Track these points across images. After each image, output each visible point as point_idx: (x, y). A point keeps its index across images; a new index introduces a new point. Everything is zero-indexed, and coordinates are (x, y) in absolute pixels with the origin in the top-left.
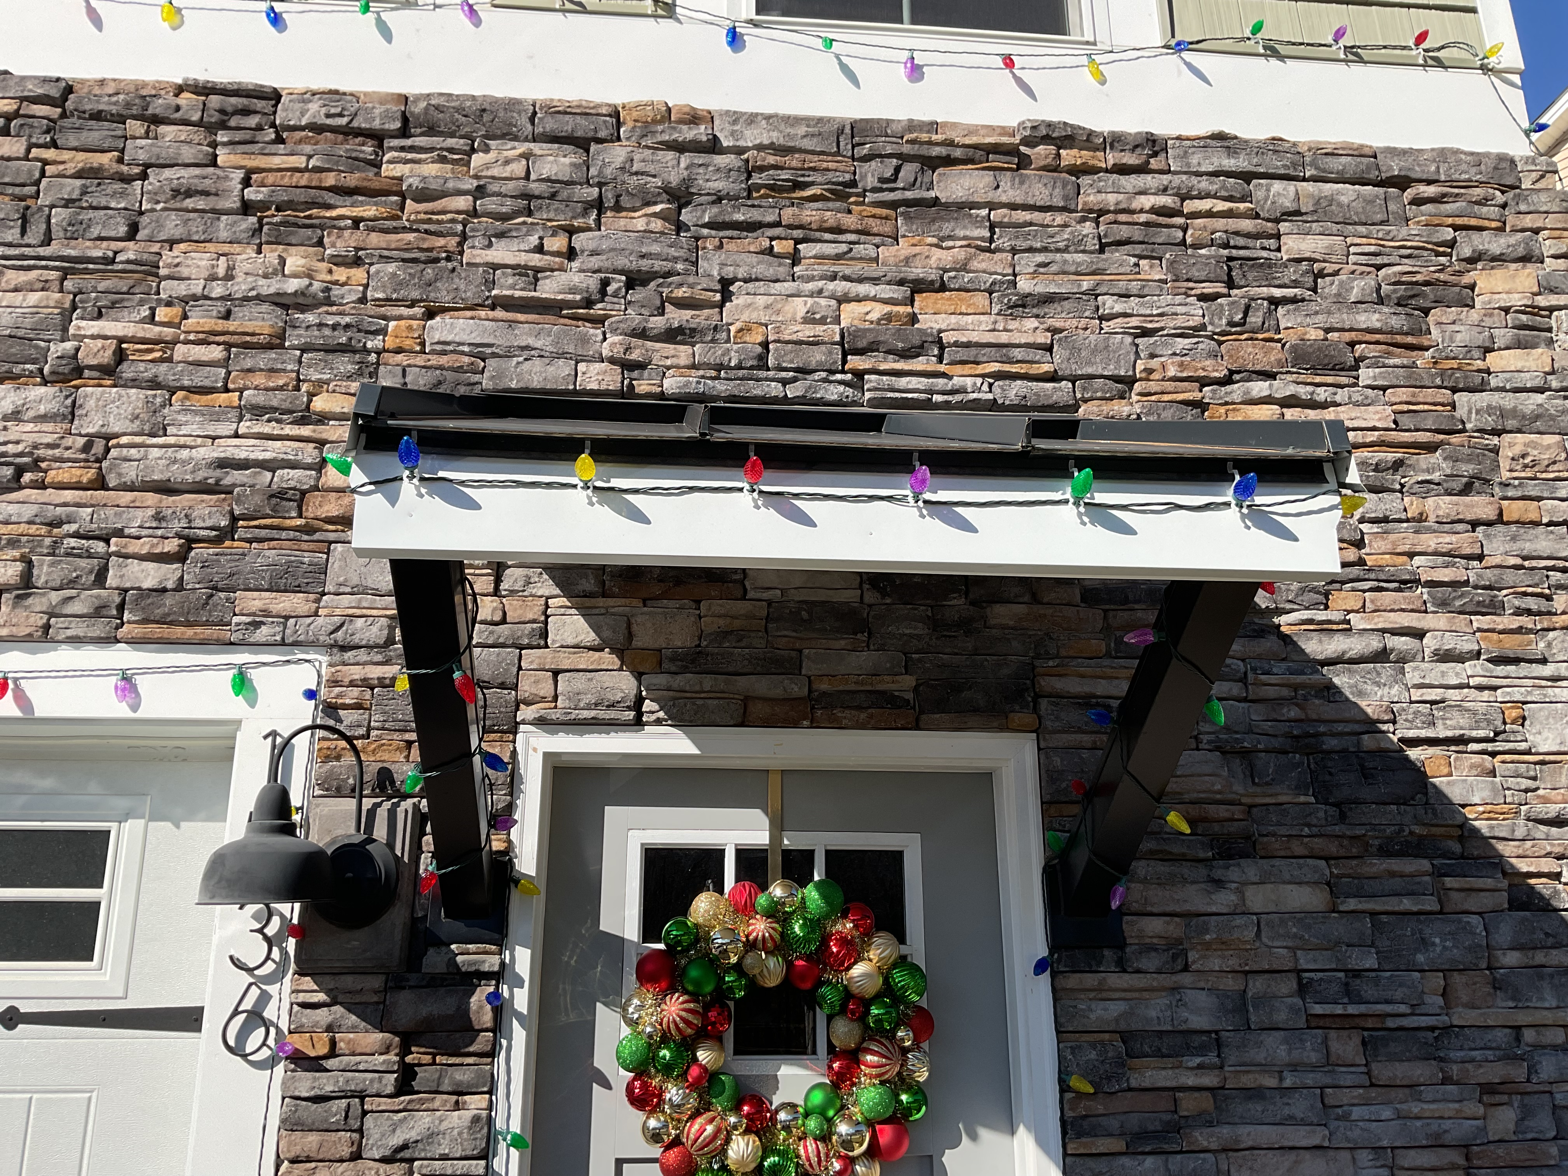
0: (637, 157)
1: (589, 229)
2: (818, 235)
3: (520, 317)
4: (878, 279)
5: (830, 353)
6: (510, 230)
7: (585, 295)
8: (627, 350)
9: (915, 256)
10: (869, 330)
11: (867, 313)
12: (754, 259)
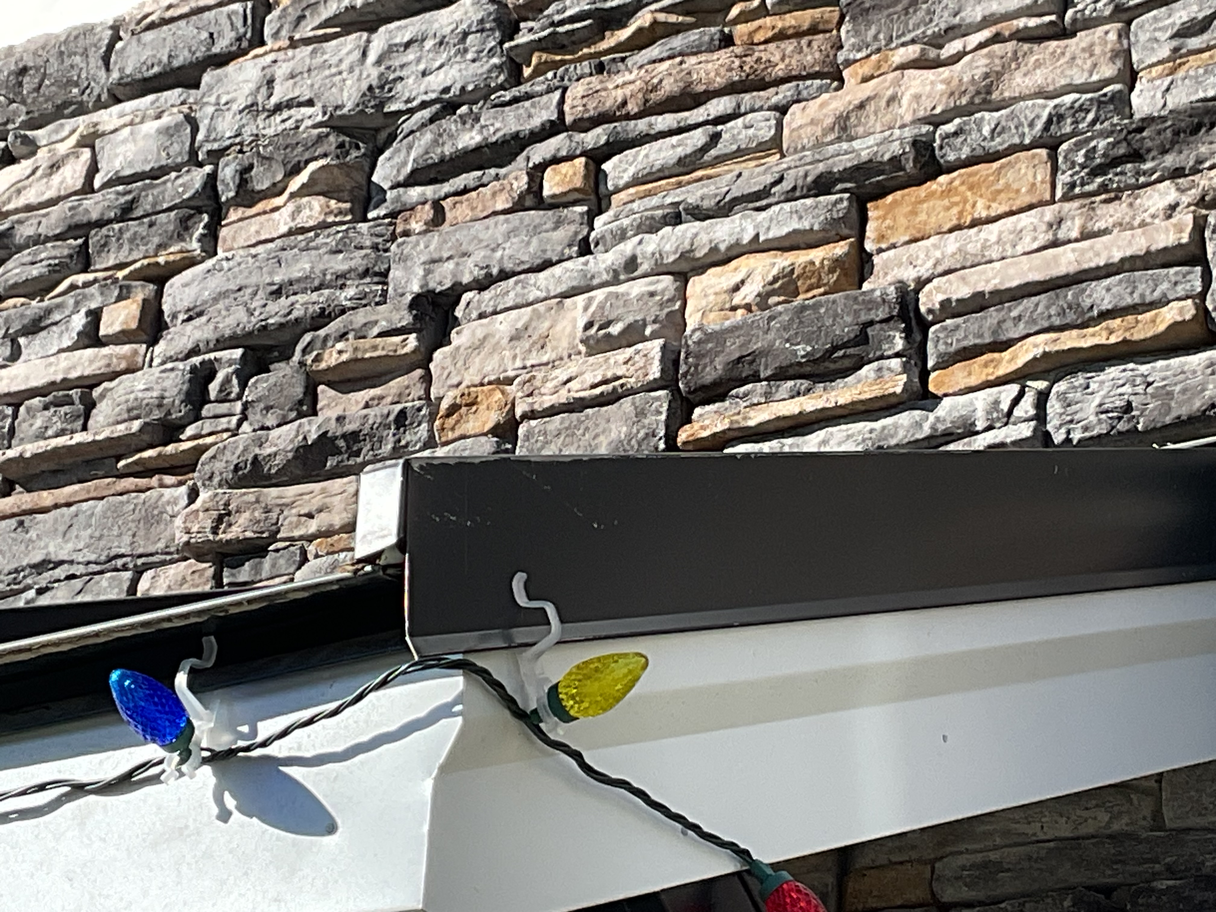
0: (281, 71)
1: (192, 262)
2: (642, 125)
3: (46, 497)
4: (764, 193)
5: (641, 413)
6: (49, 311)
7: (157, 414)
8: (220, 520)
9: (861, 106)
10: (734, 329)
11: (736, 288)
12: (502, 224)
